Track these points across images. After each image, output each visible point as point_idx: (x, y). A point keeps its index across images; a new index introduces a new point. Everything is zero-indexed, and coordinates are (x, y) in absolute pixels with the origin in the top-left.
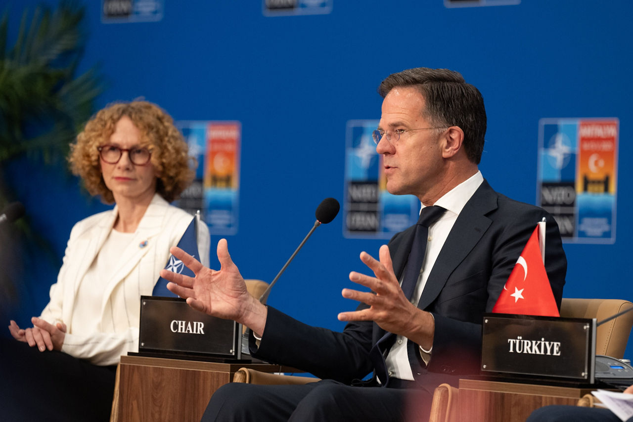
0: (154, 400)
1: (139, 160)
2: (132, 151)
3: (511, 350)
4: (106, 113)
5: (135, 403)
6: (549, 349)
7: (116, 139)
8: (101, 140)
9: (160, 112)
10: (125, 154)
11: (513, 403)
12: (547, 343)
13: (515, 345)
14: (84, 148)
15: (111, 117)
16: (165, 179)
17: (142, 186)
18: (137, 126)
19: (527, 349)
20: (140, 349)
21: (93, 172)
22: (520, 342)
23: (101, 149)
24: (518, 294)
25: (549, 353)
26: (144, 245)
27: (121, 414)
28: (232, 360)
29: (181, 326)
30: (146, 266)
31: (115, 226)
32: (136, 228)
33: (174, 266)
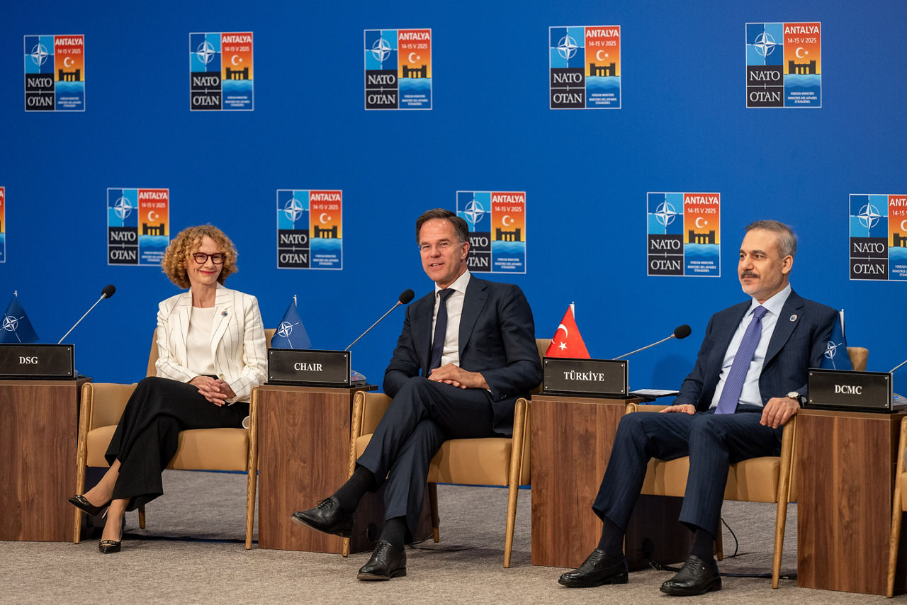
0: (289, 411)
1: (218, 261)
2: (213, 256)
3: (567, 378)
5: (272, 413)
6: (595, 378)
8: (194, 250)
10: (209, 258)
11: (574, 408)
12: (594, 374)
13: (569, 375)
15: (198, 235)
18: (215, 241)
19: (578, 377)
20: (269, 381)
22: (573, 374)
23: (196, 256)
24: (563, 346)
25: (595, 380)
26: (225, 314)
27: (262, 420)
28: (347, 386)
29: (303, 367)
30: (233, 327)
31: (193, 305)
32: (213, 305)
33: (285, 329)
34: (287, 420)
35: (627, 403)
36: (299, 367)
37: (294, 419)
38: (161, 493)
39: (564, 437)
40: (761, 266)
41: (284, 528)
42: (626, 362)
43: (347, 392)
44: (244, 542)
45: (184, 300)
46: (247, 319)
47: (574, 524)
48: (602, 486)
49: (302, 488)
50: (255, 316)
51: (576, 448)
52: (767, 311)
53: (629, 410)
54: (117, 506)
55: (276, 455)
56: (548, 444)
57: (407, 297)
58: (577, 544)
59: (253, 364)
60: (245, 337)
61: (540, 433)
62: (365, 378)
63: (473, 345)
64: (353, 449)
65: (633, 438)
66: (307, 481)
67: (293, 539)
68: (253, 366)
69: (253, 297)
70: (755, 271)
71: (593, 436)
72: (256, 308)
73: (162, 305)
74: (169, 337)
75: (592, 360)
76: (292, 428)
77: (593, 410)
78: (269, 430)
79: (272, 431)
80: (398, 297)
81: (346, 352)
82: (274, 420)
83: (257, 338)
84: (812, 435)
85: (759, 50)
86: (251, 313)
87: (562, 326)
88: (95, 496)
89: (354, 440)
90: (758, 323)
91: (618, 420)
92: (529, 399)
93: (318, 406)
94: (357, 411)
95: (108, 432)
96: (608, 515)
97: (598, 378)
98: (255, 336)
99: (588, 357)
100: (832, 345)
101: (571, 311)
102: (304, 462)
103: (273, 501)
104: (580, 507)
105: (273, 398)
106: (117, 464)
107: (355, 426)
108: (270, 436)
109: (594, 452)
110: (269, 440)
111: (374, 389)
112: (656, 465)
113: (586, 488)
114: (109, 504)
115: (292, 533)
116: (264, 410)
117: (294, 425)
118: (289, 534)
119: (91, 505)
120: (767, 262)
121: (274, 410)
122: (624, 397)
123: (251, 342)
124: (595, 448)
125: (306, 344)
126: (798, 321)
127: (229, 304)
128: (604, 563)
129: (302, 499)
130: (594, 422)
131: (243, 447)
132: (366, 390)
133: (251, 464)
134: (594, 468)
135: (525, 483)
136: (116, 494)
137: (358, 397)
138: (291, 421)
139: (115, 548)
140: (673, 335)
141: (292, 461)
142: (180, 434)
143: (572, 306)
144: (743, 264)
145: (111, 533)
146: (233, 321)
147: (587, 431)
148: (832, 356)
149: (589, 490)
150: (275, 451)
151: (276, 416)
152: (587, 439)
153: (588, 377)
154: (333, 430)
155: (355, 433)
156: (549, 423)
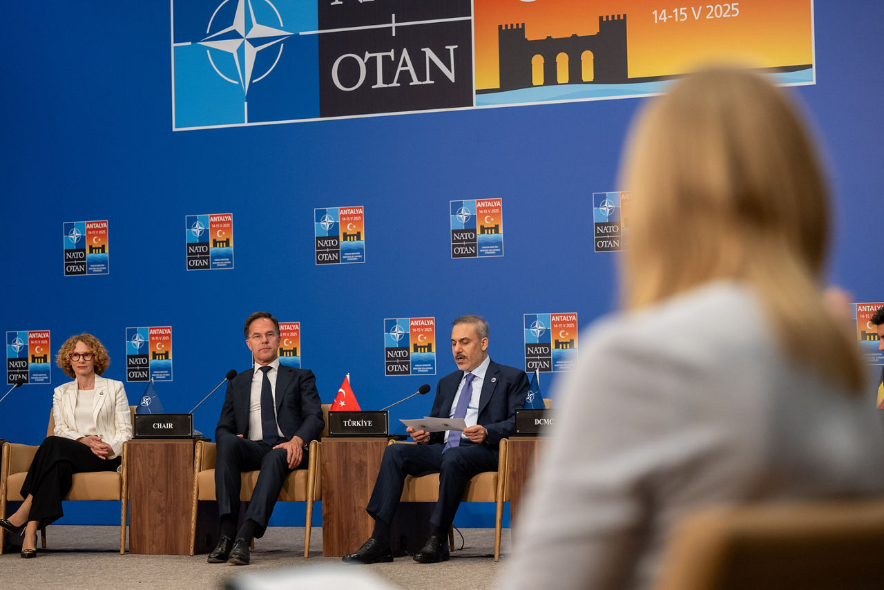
0: (150, 457)
1: (88, 358)
2: (85, 355)
3: (346, 425)
4: (71, 340)
5: (138, 459)
6: (366, 424)
7: (76, 351)
8: (71, 352)
9: (94, 337)
10: (81, 357)
11: (352, 445)
12: (365, 421)
13: (347, 423)
14: (62, 356)
15: (73, 342)
16: (98, 366)
17: (90, 369)
18: (86, 344)
19: (354, 424)
21: (68, 366)
22: (350, 422)
23: (71, 356)
24: (342, 403)
26: (101, 394)
27: (131, 465)
28: (190, 438)
29: (160, 426)
30: (108, 403)
31: (79, 388)
32: (93, 388)
33: (146, 401)
34: (149, 464)
35: (389, 440)
36: (156, 426)
37: (153, 462)
38: (62, 515)
39: (345, 465)
40: (467, 349)
41: (147, 540)
42: (387, 412)
43: (191, 442)
44: (119, 551)
45: (72, 386)
46: (117, 397)
47: (352, 526)
48: (373, 495)
49: (160, 510)
50: (122, 394)
51: (353, 473)
52: (475, 376)
53: (390, 443)
54: (32, 525)
55: (141, 487)
56: (333, 469)
57: (232, 375)
58: (355, 540)
59: (123, 428)
60: (116, 409)
61: (327, 463)
62: (201, 433)
63: (286, 404)
64: (196, 481)
65: (394, 461)
66: (163, 505)
67: (154, 547)
68: (124, 430)
69: (121, 382)
70: (464, 353)
71: (365, 464)
72: (123, 389)
73: (56, 390)
74: (62, 410)
75: (363, 412)
76: (152, 469)
77: (365, 446)
78: (136, 471)
79: (138, 471)
80: (225, 375)
81: (189, 415)
82: (139, 464)
83: (125, 410)
84: (520, 454)
85: (459, 219)
86: (120, 393)
87: (341, 390)
88: (16, 519)
89: (196, 475)
90: (469, 384)
91: (383, 451)
92: (320, 441)
93: (170, 453)
94: (198, 454)
95: (22, 476)
96: (378, 514)
97: (368, 424)
98: (124, 408)
99: (359, 409)
100: (531, 393)
101: (347, 380)
102: (161, 492)
103: (139, 520)
104: (357, 513)
105: (138, 449)
106: (30, 497)
107: (197, 465)
108: (136, 475)
109: (366, 475)
110: (136, 478)
111: (209, 440)
112: (409, 480)
113: (361, 500)
114: (26, 524)
115: (153, 542)
116: (132, 457)
117: (154, 466)
118: (151, 543)
119: (13, 525)
120: (471, 345)
121: (139, 456)
122: (386, 436)
123: (121, 412)
124: (367, 472)
125: (160, 410)
126: (497, 382)
127: (105, 387)
128: (375, 547)
129: (160, 518)
130: (366, 454)
131: (118, 484)
132: (204, 441)
133: (123, 495)
134: (366, 486)
135: (318, 498)
136: (30, 518)
137: (198, 445)
138: (152, 464)
139: (32, 555)
140: (418, 392)
141: (153, 492)
142: (73, 476)
143: (348, 376)
144: (456, 349)
145: (28, 545)
146: (108, 399)
147: (360, 461)
148: (531, 401)
149: (362, 500)
150: (141, 485)
151: (140, 460)
152: (361, 467)
153: (361, 423)
154: (181, 469)
155: (197, 470)
156: (334, 456)
